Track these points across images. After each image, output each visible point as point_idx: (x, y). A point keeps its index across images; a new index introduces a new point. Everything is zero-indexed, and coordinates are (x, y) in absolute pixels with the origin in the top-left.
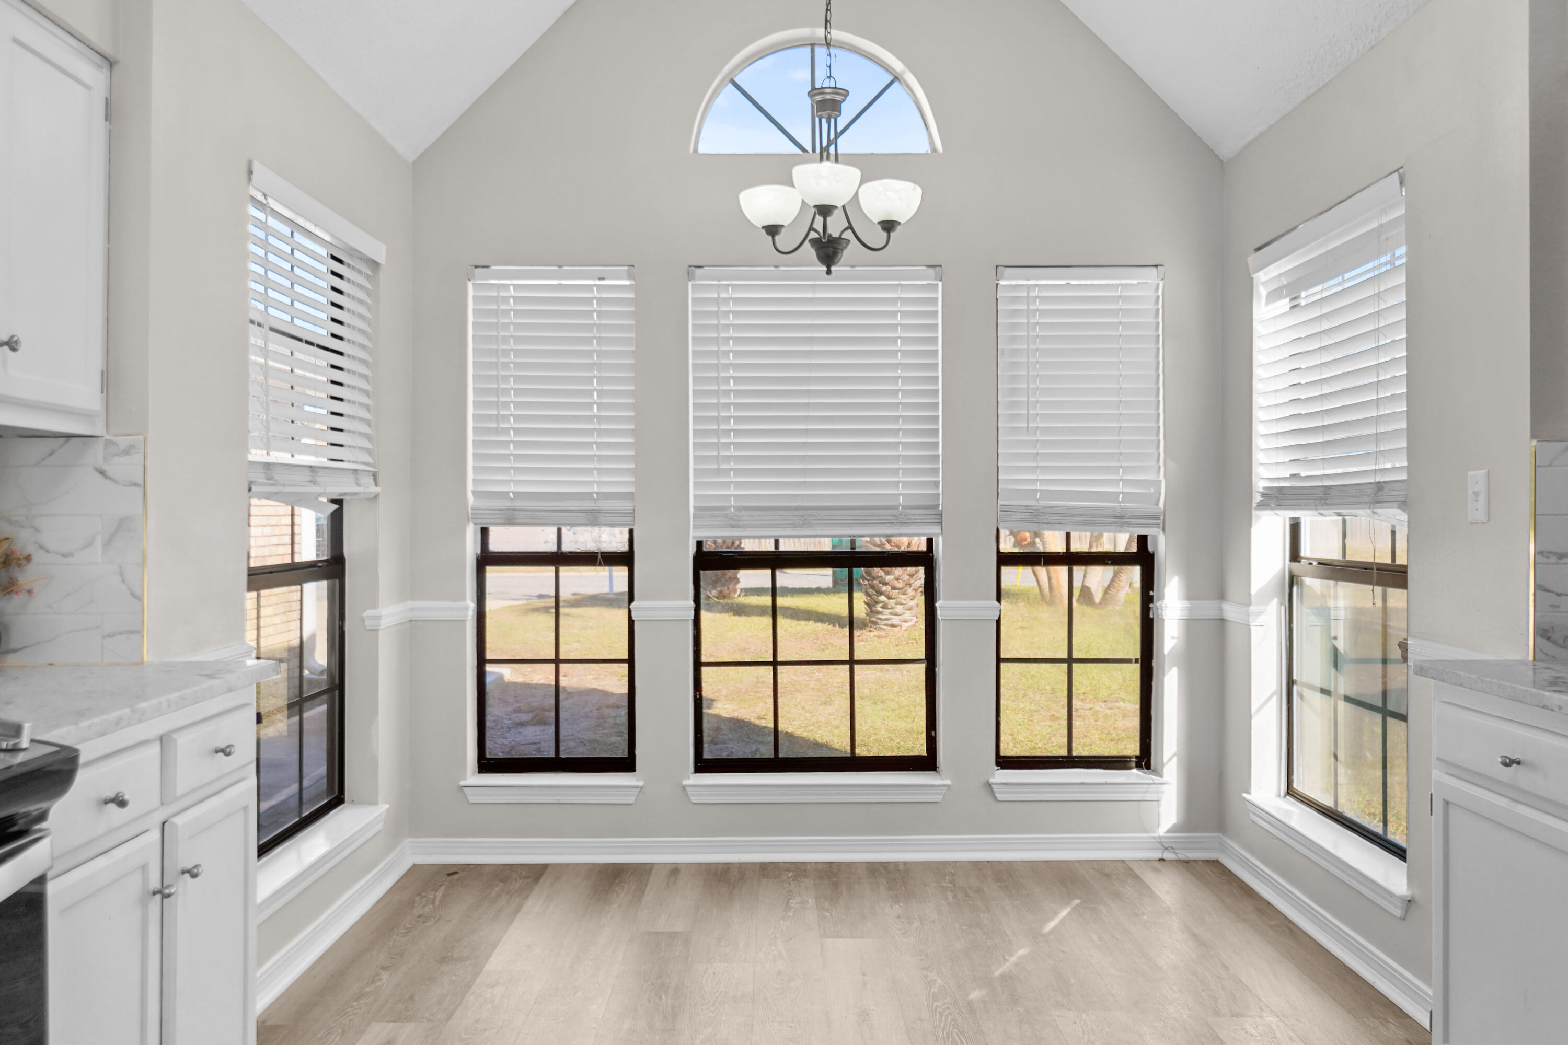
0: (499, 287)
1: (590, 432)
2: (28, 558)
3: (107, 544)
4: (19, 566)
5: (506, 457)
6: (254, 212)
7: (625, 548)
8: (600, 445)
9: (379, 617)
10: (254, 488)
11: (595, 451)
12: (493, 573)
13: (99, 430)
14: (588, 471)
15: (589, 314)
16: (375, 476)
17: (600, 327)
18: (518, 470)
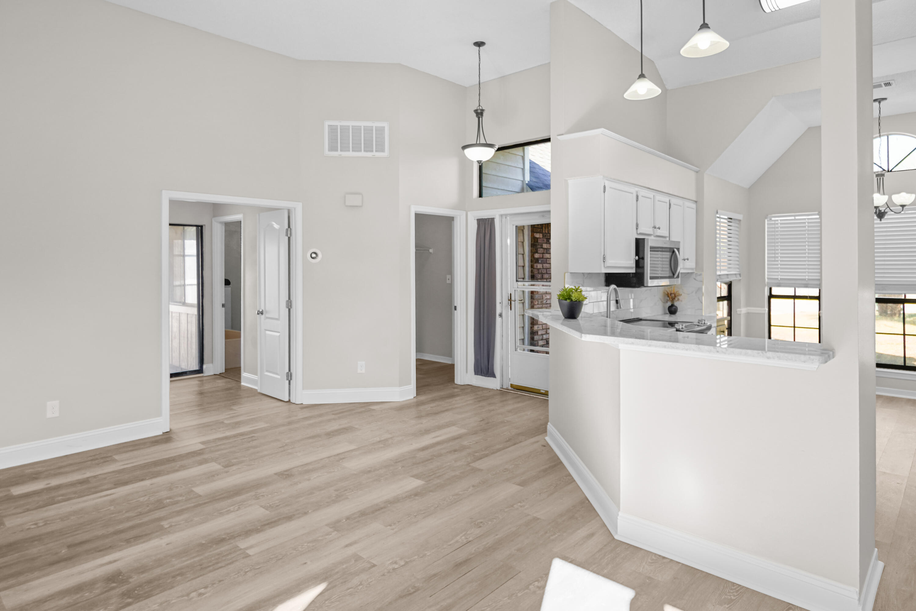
0: (775, 220)
1: (805, 261)
2: (681, 295)
3: (696, 293)
4: (680, 296)
5: (778, 268)
6: (718, 219)
7: (818, 295)
8: (808, 265)
9: (741, 311)
10: (718, 280)
11: (806, 267)
12: (773, 300)
13: (694, 271)
14: (805, 272)
15: (805, 227)
16: (740, 274)
17: (808, 230)
18: (781, 272)
